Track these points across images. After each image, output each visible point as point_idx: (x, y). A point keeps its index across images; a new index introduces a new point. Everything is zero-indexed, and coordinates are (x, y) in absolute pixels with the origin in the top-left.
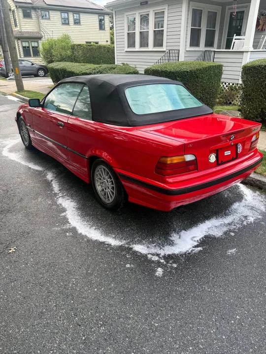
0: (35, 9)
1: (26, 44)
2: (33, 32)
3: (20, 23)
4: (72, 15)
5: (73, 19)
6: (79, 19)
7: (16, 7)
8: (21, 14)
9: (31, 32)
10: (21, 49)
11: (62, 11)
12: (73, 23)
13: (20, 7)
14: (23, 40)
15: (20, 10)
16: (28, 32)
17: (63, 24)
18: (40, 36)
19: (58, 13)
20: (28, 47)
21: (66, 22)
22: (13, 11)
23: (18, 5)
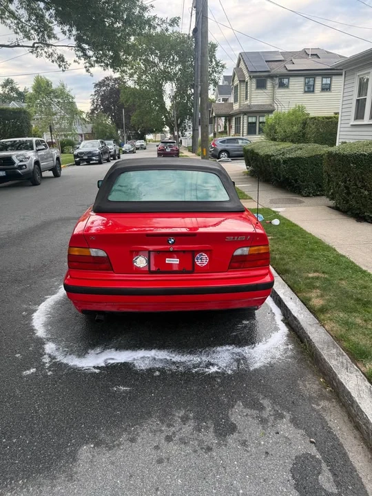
0: (272, 77)
1: (252, 120)
2: (263, 105)
3: (251, 95)
4: (320, 80)
5: (320, 85)
6: (330, 84)
7: (250, 77)
8: (254, 85)
9: (261, 105)
10: (246, 125)
11: (306, 76)
12: (320, 89)
13: (254, 77)
14: (251, 115)
15: (254, 81)
16: (258, 105)
17: (305, 92)
18: (271, 108)
19: (302, 79)
20: (255, 123)
21: (310, 89)
22: (247, 82)
23: (252, 74)
